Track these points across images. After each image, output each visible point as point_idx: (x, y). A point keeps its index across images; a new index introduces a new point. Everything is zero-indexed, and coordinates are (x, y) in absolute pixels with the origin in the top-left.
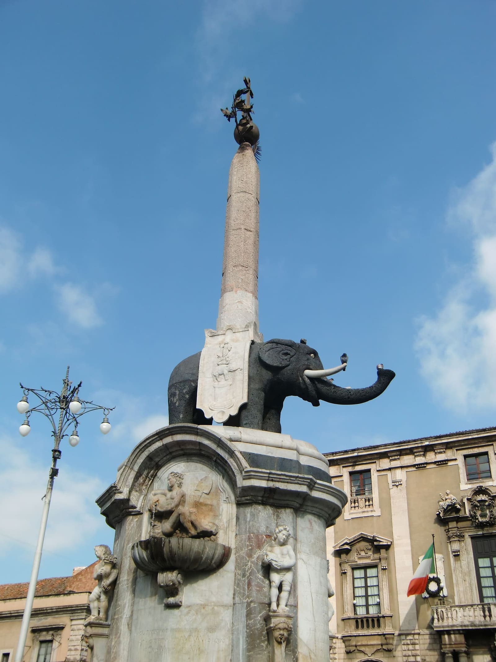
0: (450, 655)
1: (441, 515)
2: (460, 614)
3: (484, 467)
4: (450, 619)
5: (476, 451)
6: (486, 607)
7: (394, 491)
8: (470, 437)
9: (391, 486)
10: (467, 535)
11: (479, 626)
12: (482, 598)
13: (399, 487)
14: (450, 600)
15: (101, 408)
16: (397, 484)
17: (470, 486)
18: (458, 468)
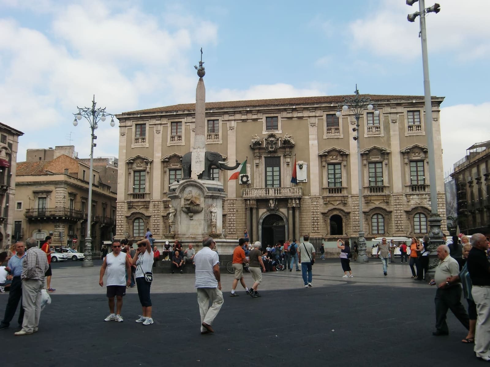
0: (249, 209)
1: (252, 146)
2: (255, 192)
3: (275, 124)
4: (251, 194)
5: (272, 115)
6: (267, 189)
7: (229, 132)
8: (270, 108)
9: (228, 129)
10: (263, 156)
11: (263, 197)
12: (266, 185)
13: (233, 130)
14: (252, 185)
15: (110, 114)
16: (232, 128)
17: (267, 133)
18: (263, 123)
